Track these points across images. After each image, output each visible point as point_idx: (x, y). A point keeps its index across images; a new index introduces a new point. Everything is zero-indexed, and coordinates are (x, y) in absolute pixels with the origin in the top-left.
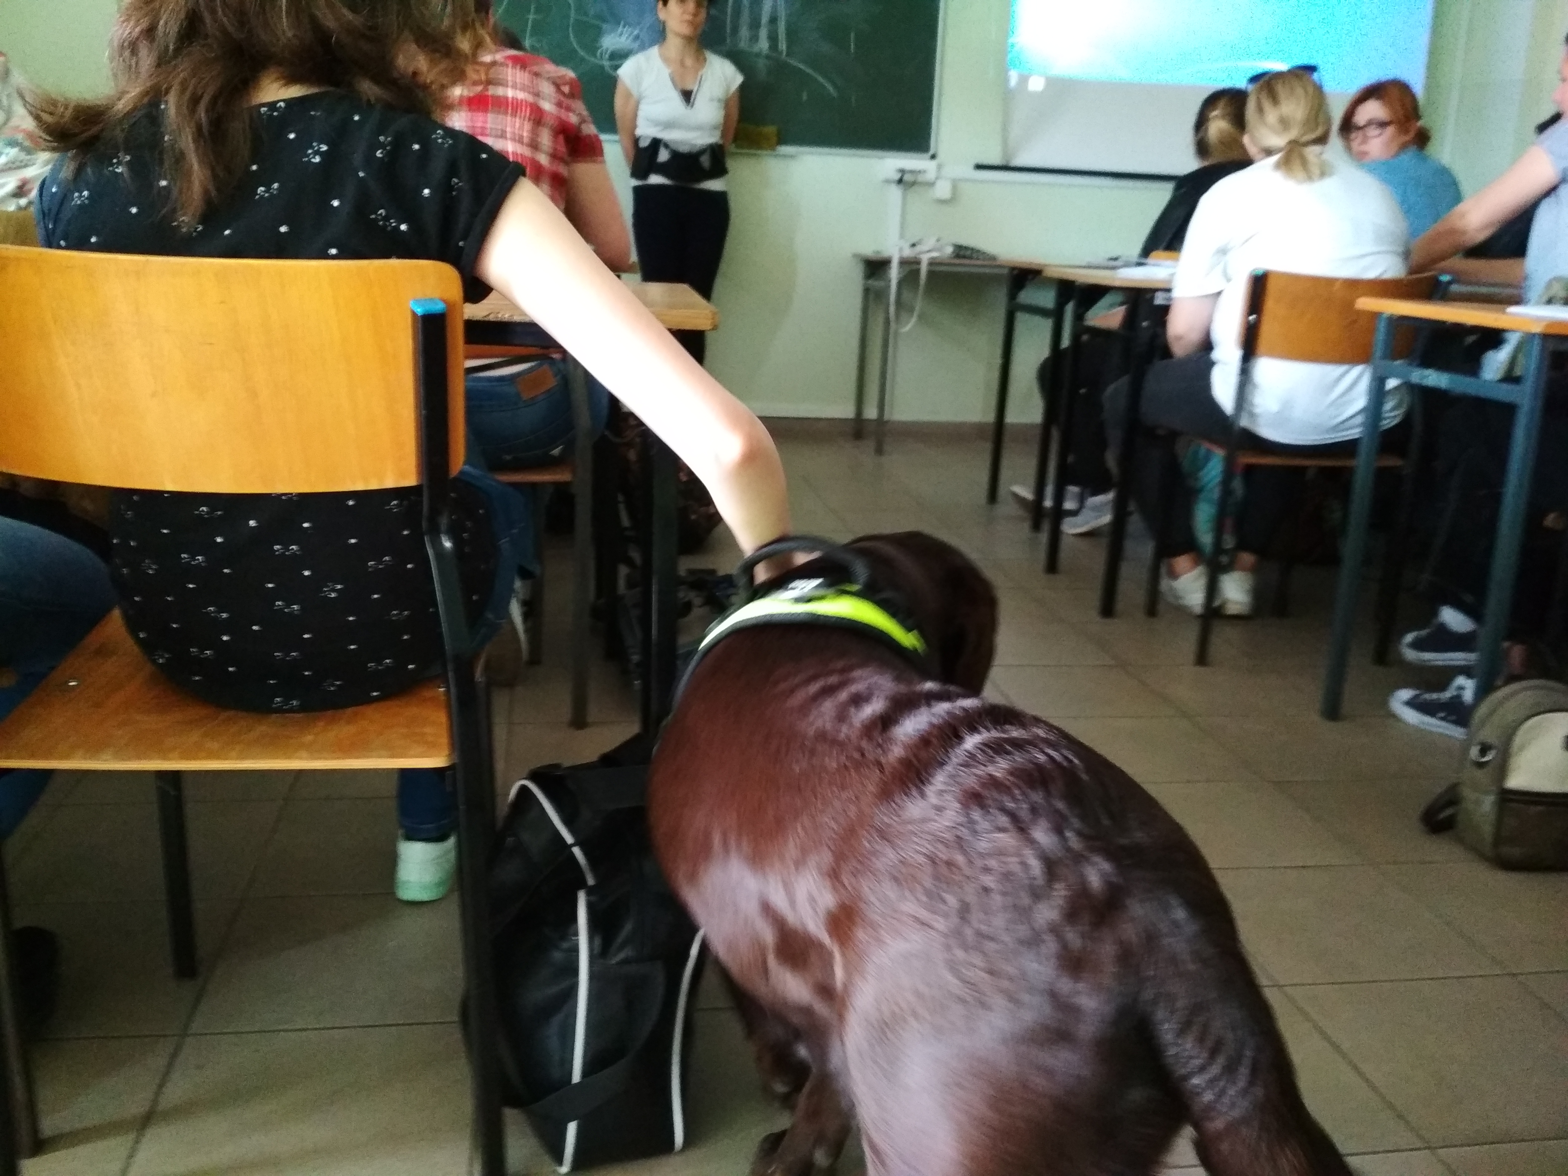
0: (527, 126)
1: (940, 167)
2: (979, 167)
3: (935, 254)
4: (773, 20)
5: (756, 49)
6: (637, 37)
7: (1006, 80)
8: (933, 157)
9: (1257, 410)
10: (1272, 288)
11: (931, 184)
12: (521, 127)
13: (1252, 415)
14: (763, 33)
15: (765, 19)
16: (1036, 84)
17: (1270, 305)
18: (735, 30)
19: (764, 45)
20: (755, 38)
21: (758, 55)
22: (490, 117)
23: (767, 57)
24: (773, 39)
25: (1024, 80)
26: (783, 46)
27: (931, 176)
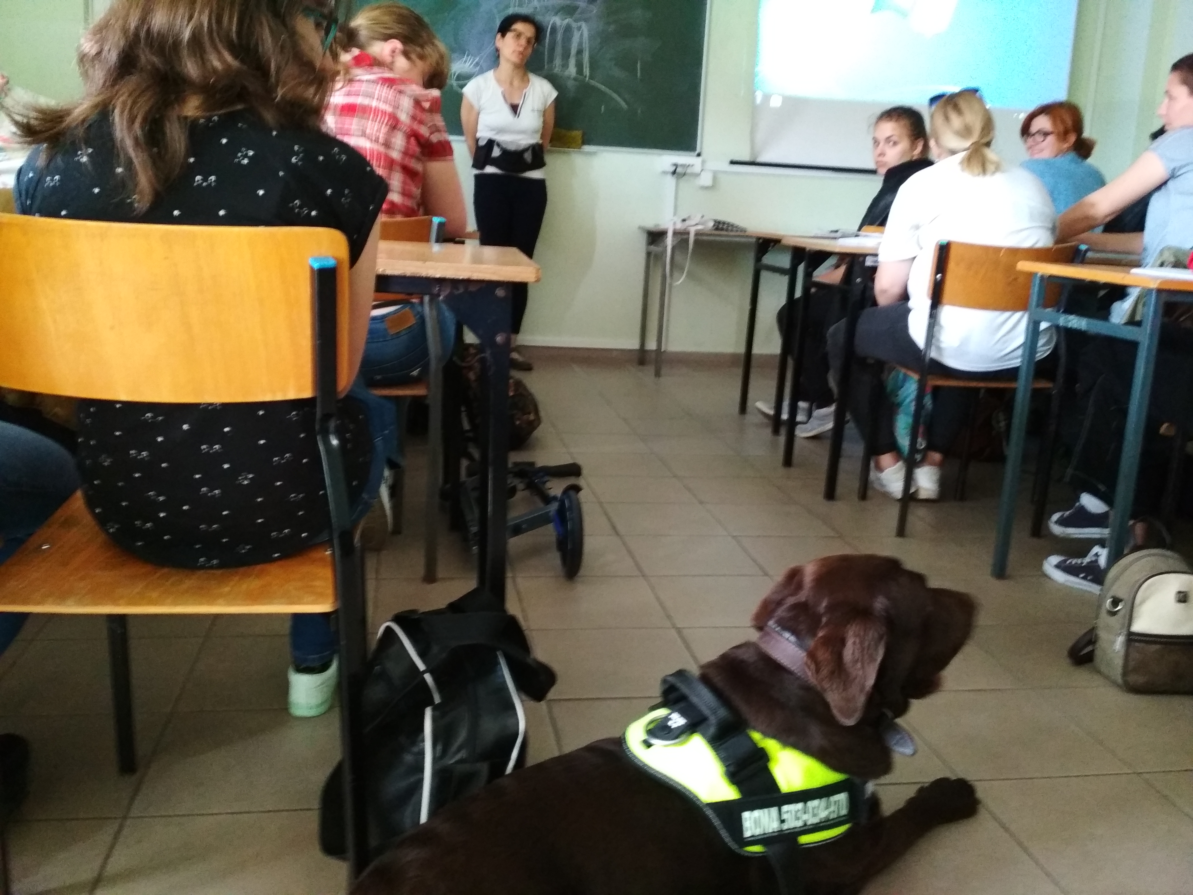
0: (384, 129)
1: (703, 162)
2: (733, 163)
3: (700, 227)
4: (580, 52)
5: (566, 73)
6: (477, 64)
7: (754, 98)
8: (699, 155)
9: (943, 345)
10: (953, 254)
11: (697, 175)
12: (379, 130)
13: (939, 349)
14: (572, 62)
15: (573, 51)
16: (776, 102)
17: (952, 266)
18: (551, 60)
19: (572, 70)
20: (565, 66)
21: (569, 78)
22: (355, 120)
23: (575, 79)
24: (579, 66)
25: (767, 98)
26: (587, 71)
27: (697, 169)
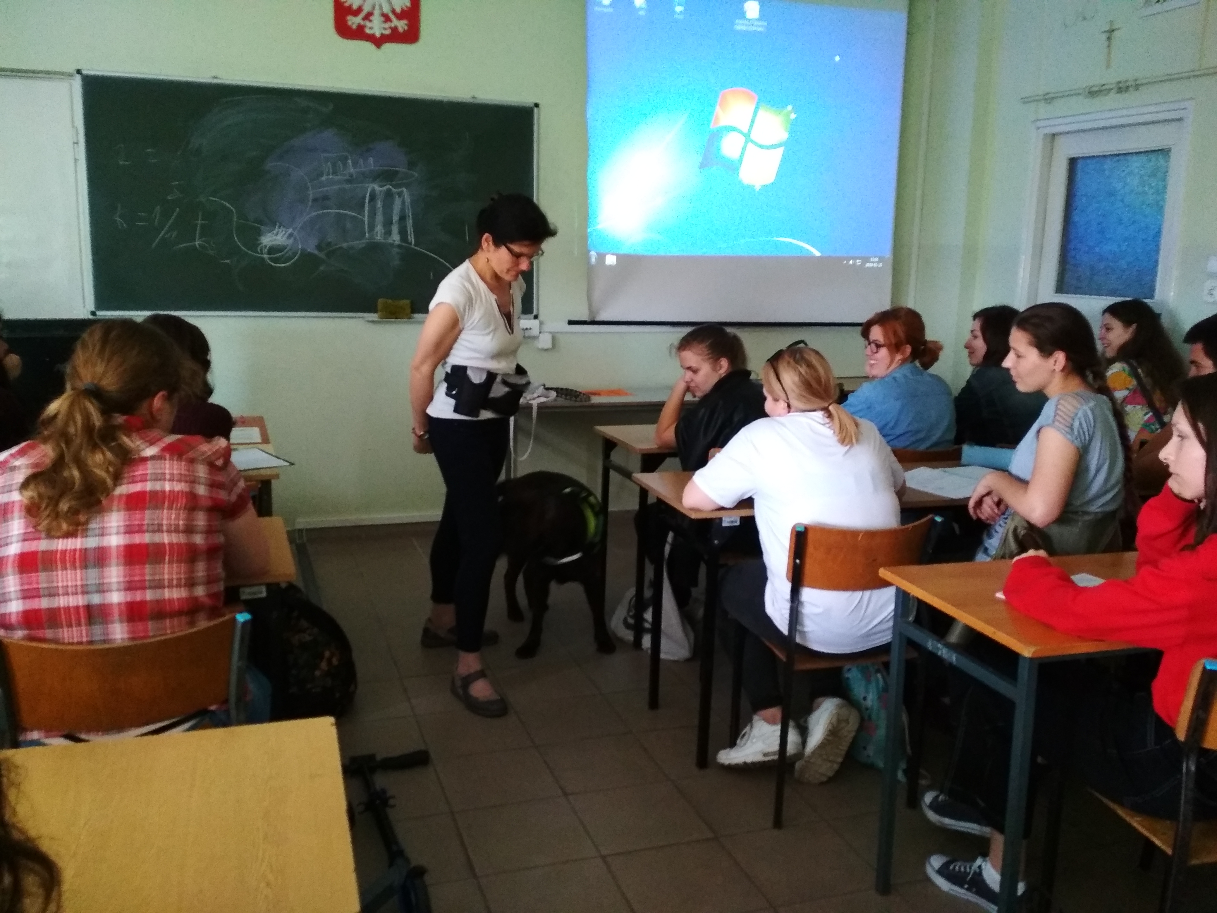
1: (541, 323)
2: (571, 323)
3: (542, 400)
4: (403, 219)
5: (390, 241)
6: (291, 235)
7: (588, 257)
8: (536, 317)
10: (811, 537)
11: (535, 338)
14: (395, 229)
15: (395, 218)
16: (611, 260)
18: (372, 227)
19: (396, 237)
20: (388, 233)
21: (392, 245)
22: (148, 513)
23: (399, 246)
24: (403, 232)
25: (601, 257)
26: (412, 238)
27: (535, 332)
